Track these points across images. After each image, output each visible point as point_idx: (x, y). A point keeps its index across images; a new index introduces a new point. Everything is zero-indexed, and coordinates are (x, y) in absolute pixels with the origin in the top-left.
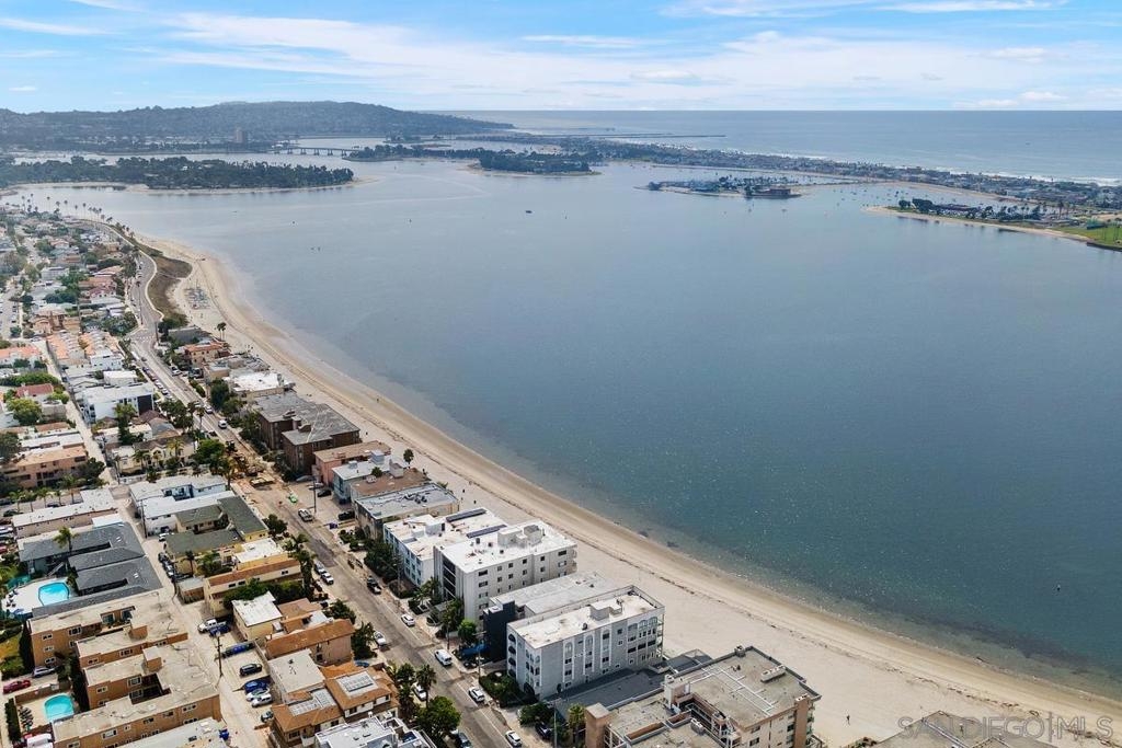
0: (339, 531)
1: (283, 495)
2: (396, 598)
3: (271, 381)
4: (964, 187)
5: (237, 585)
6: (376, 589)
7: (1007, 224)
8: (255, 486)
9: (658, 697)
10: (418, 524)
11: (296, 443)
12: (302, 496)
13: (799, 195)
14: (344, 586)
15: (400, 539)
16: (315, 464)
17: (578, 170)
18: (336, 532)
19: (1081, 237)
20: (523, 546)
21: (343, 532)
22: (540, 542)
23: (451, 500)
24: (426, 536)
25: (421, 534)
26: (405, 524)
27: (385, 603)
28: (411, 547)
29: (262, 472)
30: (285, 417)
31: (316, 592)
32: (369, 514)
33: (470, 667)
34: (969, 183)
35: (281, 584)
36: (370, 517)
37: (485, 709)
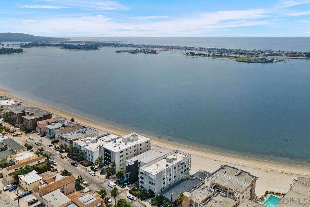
0: (54, 147)
1: (26, 138)
2: (84, 167)
3: (12, 102)
4: (200, 50)
5: (19, 169)
6: (76, 165)
7: (215, 57)
8: (14, 136)
9: (203, 186)
10: (87, 140)
11: (29, 119)
12: (34, 138)
13: (159, 53)
14: (62, 165)
15: (82, 145)
16: (37, 126)
17: (94, 48)
18: (52, 148)
19: (234, 59)
20: (132, 141)
21: (55, 147)
22: (138, 140)
23: (95, 132)
24: (91, 143)
25: (89, 143)
26: (82, 140)
27: (81, 169)
28: (87, 147)
29: (15, 131)
30: (21, 112)
31: (51, 169)
32: (66, 139)
33: (123, 187)
34: (201, 49)
35: (38, 166)
36: (66, 140)
37: (135, 202)
